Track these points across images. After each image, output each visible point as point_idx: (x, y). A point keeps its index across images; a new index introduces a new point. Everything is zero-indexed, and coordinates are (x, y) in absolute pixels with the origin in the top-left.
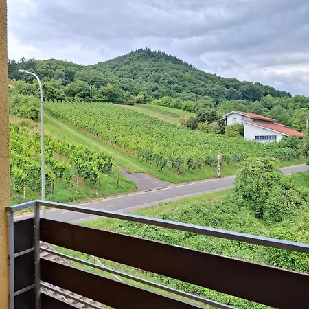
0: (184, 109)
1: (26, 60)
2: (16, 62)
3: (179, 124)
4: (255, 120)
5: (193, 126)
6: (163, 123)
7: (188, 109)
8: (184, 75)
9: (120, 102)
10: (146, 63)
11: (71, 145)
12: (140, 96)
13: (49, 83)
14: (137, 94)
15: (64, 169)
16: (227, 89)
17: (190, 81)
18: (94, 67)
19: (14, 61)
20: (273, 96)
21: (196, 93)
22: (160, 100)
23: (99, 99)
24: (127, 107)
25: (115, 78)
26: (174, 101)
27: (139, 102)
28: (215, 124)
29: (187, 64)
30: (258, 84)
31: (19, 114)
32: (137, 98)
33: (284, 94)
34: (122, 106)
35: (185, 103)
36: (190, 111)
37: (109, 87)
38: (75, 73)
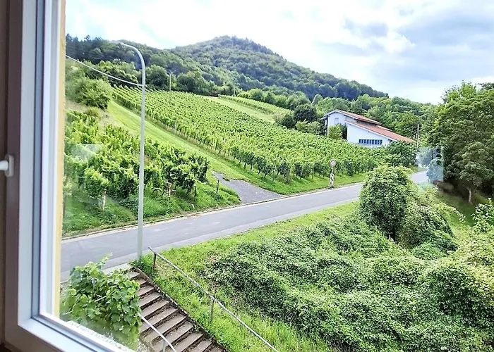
0: (277, 105)
1: (92, 38)
2: (79, 40)
3: (273, 122)
4: (359, 121)
5: (288, 124)
6: (254, 120)
7: (280, 104)
8: (274, 67)
9: (202, 93)
10: (231, 50)
11: (154, 142)
12: (225, 87)
13: (119, 67)
14: (221, 84)
15: (151, 173)
16: (322, 85)
17: (281, 73)
18: (172, 52)
19: (76, 39)
20: (371, 96)
21: (288, 87)
22: (248, 93)
23: (178, 88)
24: (210, 98)
25: (195, 65)
26: (265, 94)
27: (224, 93)
28: (315, 124)
29: (278, 55)
30: (355, 82)
31: (84, 101)
32: (221, 88)
33: (381, 95)
34: (205, 97)
35: (277, 98)
36: (284, 107)
37: (190, 74)
38: (150, 56)
